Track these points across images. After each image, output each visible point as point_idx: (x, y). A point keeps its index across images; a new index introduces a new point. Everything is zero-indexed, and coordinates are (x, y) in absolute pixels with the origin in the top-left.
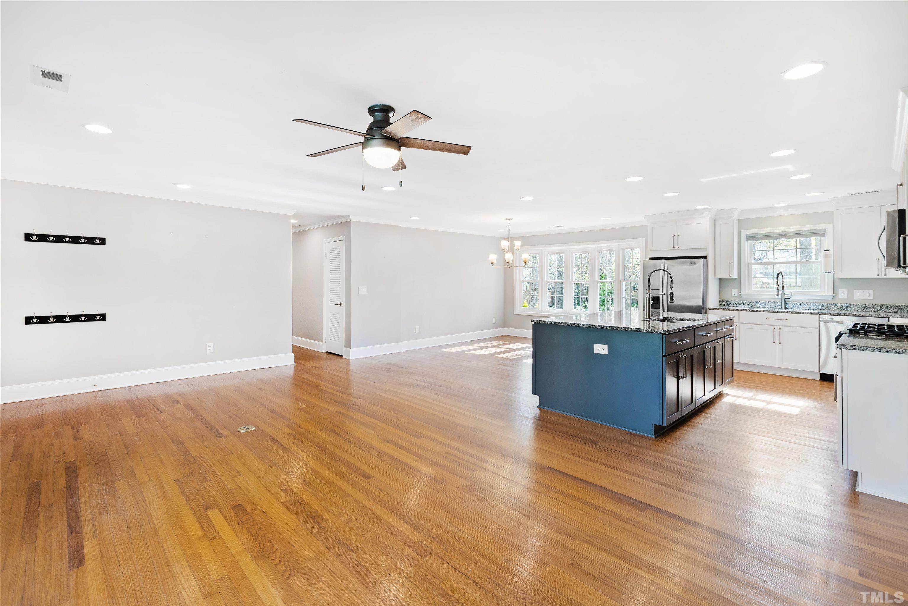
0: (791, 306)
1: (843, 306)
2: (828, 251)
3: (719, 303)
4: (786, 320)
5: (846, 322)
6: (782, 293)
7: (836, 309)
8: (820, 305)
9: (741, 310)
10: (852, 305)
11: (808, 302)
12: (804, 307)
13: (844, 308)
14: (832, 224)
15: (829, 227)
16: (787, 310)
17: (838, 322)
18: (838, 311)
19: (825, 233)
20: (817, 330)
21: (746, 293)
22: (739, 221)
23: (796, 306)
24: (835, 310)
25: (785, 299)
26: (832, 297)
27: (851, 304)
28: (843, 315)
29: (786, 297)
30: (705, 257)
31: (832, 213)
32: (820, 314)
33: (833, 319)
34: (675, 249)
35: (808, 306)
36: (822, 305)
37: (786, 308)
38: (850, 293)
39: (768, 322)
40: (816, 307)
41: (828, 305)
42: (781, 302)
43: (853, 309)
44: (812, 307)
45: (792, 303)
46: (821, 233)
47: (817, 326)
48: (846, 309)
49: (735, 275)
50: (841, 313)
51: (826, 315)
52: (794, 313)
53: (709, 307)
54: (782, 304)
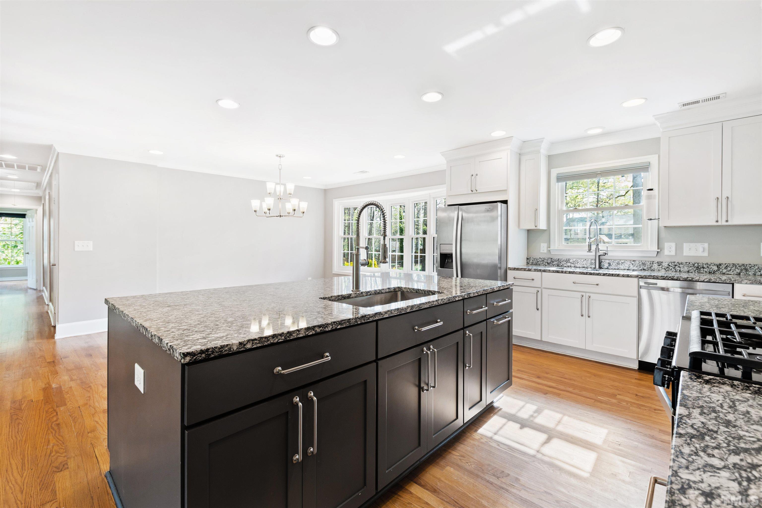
0: (606, 265)
1: (670, 266)
2: (652, 190)
3: (526, 262)
4: (597, 285)
5: (674, 289)
6: (596, 249)
7: (661, 269)
8: (641, 264)
9: (544, 271)
10: (681, 264)
11: (627, 260)
12: (622, 267)
13: (670, 268)
14: (657, 155)
15: (653, 159)
16: (601, 271)
17: (663, 289)
18: (662, 273)
19: (649, 168)
20: (635, 300)
21: (556, 249)
22: (550, 158)
23: (613, 266)
24: (659, 270)
25: (599, 256)
26: (656, 253)
27: (680, 262)
28: (670, 278)
29: (601, 253)
30: (505, 202)
31: (658, 139)
32: (640, 277)
33: (656, 284)
34: (473, 192)
35: (626, 266)
36: (644, 264)
37: (600, 268)
38: (679, 248)
39: (575, 287)
40: (637, 266)
41: (651, 264)
42: (595, 260)
43: (682, 269)
44: (632, 266)
45: (608, 261)
46: (645, 168)
47: (636, 294)
48: (673, 270)
49: (542, 225)
50: (667, 276)
51: (647, 278)
52: (606, 276)
53: (509, 267)
54: (595, 263)
